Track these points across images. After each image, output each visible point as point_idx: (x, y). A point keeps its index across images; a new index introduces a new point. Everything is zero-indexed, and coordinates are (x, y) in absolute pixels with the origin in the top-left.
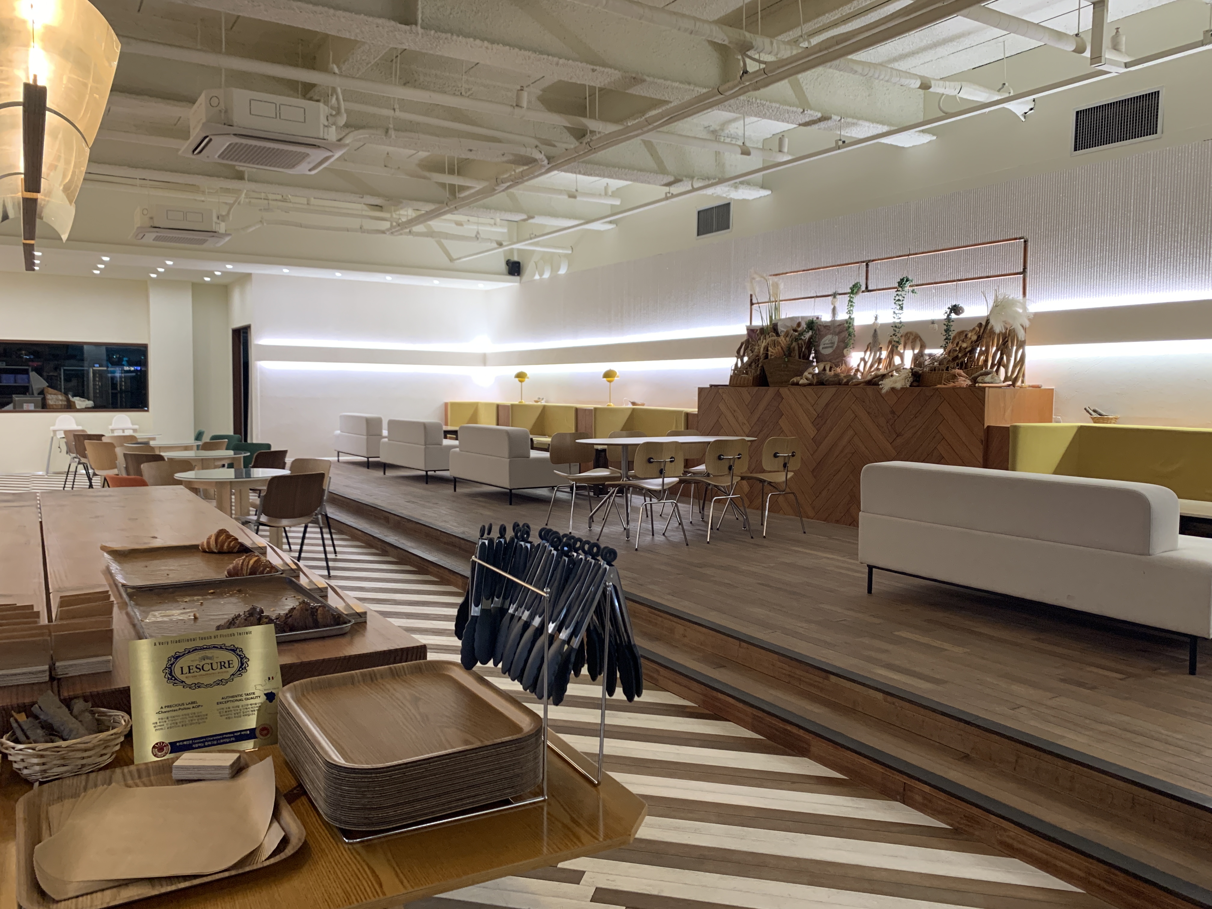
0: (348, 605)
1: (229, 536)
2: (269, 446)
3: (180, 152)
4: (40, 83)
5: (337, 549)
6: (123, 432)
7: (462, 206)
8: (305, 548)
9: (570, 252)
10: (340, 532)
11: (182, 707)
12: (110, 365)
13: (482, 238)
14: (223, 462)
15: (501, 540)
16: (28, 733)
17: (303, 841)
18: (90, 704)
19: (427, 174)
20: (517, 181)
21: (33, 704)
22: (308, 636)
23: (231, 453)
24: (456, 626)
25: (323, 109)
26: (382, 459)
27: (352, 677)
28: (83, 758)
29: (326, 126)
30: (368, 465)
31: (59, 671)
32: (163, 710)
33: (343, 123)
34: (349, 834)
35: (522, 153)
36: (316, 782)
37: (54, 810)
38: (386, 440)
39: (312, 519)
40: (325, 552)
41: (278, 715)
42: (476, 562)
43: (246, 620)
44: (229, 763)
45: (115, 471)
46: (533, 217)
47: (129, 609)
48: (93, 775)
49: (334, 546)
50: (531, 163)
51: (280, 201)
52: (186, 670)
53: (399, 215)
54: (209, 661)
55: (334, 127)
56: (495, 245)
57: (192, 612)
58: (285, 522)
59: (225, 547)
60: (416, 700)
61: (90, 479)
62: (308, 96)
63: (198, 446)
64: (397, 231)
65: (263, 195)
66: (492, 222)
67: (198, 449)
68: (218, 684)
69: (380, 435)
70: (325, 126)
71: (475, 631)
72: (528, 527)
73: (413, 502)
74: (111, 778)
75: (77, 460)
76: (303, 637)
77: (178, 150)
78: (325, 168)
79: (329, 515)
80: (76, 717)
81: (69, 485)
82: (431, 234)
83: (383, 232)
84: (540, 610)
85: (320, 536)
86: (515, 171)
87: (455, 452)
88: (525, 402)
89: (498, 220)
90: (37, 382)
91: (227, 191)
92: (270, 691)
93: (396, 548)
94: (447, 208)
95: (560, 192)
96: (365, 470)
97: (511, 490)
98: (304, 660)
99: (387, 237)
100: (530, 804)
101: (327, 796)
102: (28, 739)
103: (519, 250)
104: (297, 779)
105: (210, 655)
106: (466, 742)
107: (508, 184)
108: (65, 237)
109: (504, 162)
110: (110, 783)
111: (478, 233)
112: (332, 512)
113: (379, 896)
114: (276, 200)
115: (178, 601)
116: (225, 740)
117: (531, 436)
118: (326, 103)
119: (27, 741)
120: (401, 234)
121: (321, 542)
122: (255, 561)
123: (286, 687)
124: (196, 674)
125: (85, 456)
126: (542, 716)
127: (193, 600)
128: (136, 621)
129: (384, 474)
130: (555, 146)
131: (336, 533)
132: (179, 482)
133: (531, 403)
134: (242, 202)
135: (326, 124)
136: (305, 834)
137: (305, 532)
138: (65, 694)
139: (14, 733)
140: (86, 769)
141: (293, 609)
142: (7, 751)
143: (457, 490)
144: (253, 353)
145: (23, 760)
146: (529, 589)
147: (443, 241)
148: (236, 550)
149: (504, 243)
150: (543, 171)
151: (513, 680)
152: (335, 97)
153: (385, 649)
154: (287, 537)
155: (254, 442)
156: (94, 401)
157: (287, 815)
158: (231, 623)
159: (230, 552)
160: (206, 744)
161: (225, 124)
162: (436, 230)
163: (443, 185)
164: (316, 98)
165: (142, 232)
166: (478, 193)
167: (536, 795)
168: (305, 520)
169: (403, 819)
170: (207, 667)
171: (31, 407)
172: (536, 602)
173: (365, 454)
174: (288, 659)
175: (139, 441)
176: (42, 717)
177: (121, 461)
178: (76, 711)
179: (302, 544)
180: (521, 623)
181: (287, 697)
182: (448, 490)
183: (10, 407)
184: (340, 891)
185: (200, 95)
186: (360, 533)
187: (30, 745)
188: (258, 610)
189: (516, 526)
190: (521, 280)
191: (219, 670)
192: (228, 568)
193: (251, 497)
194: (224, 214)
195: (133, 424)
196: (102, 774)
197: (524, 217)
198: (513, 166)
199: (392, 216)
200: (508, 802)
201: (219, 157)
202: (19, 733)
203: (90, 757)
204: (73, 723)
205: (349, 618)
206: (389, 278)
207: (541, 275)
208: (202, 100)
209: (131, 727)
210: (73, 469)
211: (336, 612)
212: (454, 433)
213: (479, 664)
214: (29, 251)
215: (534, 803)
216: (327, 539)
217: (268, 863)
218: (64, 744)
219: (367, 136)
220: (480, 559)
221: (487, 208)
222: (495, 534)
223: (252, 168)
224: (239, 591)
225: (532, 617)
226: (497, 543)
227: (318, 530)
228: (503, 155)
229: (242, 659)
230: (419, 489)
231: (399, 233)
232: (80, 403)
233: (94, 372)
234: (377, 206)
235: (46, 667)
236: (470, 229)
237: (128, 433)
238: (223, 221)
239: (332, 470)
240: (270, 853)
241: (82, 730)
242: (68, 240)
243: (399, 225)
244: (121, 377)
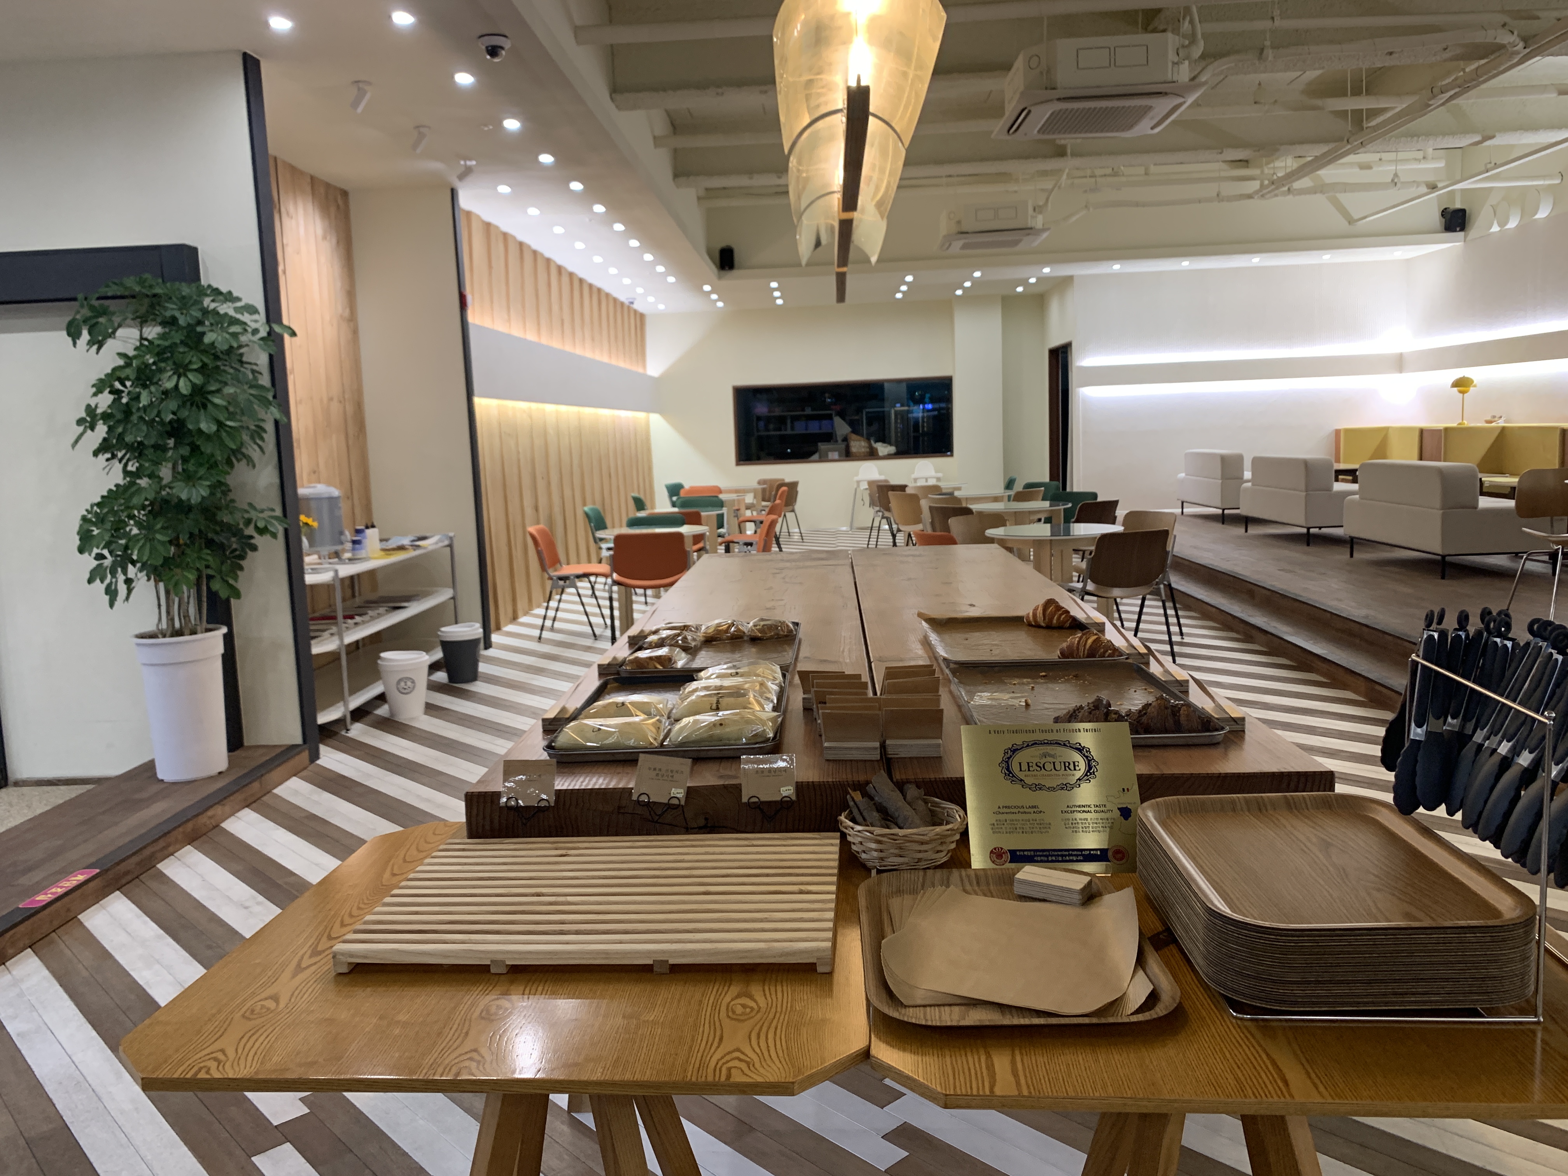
0: (1219, 706)
1: (1059, 608)
2: (1095, 496)
3: (993, 136)
4: (863, 84)
5: (1184, 630)
6: (927, 481)
7: (1372, 140)
8: (1142, 626)
9: (1557, 181)
10: (1187, 608)
11: (1022, 810)
12: (912, 404)
13: (1402, 183)
14: (1039, 516)
15: (1461, 633)
16: (865, 814)
17: (1178, 1001)
18: (922, 791)
19: (1319, 102)
20: (1465, 86)
21: (868, 783)
22: (1169, 742)
23: (1047, 504)
24: (1383, 751)
25: (1172, 40)
26: (1244, 511)
27: (1233, 802)
28: (920, 851)
29: (1177, 63)
30: (1223, 519)
31: (890, 751)
32: (1001, 810)
33: (1200, 53)
34: (1239, 1007)
35: (1478, 40)
36: (1191, 931)
37: (895, 903)
38: (1250, 484)
39: (1151, 589)
40: (1169, 633)
41: (1138, 837)
42: (1418, 663)
43: (1090, 713)
44: (1079, 886)
45: (920, 527)
46: (1492, 137)
47: (953, 687)
48: (930, 872)
49: (1180, 625)
50: (1493, 52)
51: (1109, 175)
52: (1024, 767)
53: (1274, 168)
54: (1052, 760)
55: (1187, 62)
56: (1424, 189)
57: (1022, 697)
58: (1116, 592)
59: (1055, 621)
60: (1326, 846)
61: (894, 536)
62: (1151, 27)
63: (1009, 497)
64: (1269, 192)
65: (1089, 172)
66: (1420, 155)
67: (1009, 500)
68: (1062, 788)
69: (1240, 479)
70: (1174, 63)
71: (1416, 761)
72: (1508, 615)
73: (1290, 571)
74: (948, 879)
75: (880, 514)
76: (1161, 742)
77: (992, 132)
78: (1173, 122)
79: (1174, 585)
80: (909, 804)
81: (873, 542)
82: (1321, 188)
83: (1250, 197)
84: (1533, 742)
85: (1162, 611)
86: (1464, 70)
87: (1353, 501)
88: (1467, 423)
89: (1430, 150)
90: (841, 427)
91: (1044, 173)
92: (1125, 806)
93: (1266, 632)
94: (1349, 146)
95: (1543, 88)
96: (1219, 526)
97: (1443, 557)
98: (1166, 772)
99: (1256, 203)
100: (1515, 1023)
101: (1207, 950)
102: (864, 822)
103: (1462, 190)
104: (1164, 923)
105: (1052, 753)
106: (1408, 916)
107: (1452, 92)
108: (874, 259)
109: (1445, 61)
110: (948, 886)
111: (1396, 175)
112: (1178, 582)
113: (1285, 1097)
114: (1105, 175)
115: (1006, 683)
116: (1071, 858)
117: (1480, 475)
118: (1176, 31)
119: (864, 823)
120: (1276, 195)
121: (1163, 619)
122: (1094, 641)
123: (1145, 804)
124: (1035, 773)
125: (888, 509)
126: (1537, 902)
127: (1023, 684)
128: (962, 702)
129: (1246, 531)
130: (1538, 18)
131: (1181, 609)
132: (991, 540)
133: (1479, 425)
134: (1063, 185)
135: (1176, 59)
136: (1179, 994)
137: (1142, 606)
138: (897, 776)
139: (851, 812)
140: (923, 864)
141: (1147, 706)
142: (845, 830)
143: (1355, 555)
144: (1074, 377)
145: (861, 843)
146: (1511, 708)
147: (1339, 195)
148: (1067, 625)
149: (1440, 185)
150: (1515, 60)
151: (1483, 839)
152: (1188, 19)
153: (1274, 769)
154: (1119, 612)
155: (1075, 490)
156: (896, 447)
157: (1154, 962)
158: (1071, 716)
159: (1060, 627)
160: (1050, 858)
161: (1046, 88)
162: (1327, 181)
163: (1343, 114)
164: (1161, 27)
165: (948, 240)
166: (1399, 115)
167: (1523, 1012)
168: (1143, 590)
169: (1314, 1003)
170: (1049, 766)
171: (836, 455)
172: (1524, 730)
173: (1219, 505)
174: (1144, 769)
175: (944, 491)
176: (876, 798)
177: (926, 515)
178: (908, 797)
179: (1139, 621)
180: (1495, 759)
181: (1149, 814)
182: (1341, 555)
183: (816, 457)
184: (1230, 1078)
185: (1016, 58)
186: (1214, 609)
187: (867, 828)
188: (1104, 702)
189: (1485, 614)
190: (1465, 237)
191: (1062, 772)
192: (1061, 647)
193: (1074, 560)
194: (1041, 203)
195: (936, 472)
196: (939, 873)
197: (1478, 138)
198: (1462, 63)
199: (1262, 172)
200: (1475, 1013)
201: (1039, 132)
202: (855, 812)
203: (926, 851)
204: (907, 811)
205: (1222, 724)
206: (1256, 260)
207: (1502, 224)
208: (1019, 64)
209: (967, 824)
210: (876, 524)
211: (1203, 714)
212: (1352, 475)
213: (1421, 810)
214: (841, 279)
215: (1521, 1023)
216: (1172, 616)
217: (1134, 1019)
218: (901, 832)
219: (1233, 65)
220: (1424, 659)
221: (1414, 135)
222: (1450, 623)
223: (1076, 138)
224: (1076, 676)
225: (1515, 752)
226: (1452, 638)
227: (1160, 604)
228: (1445, 49)
229: (1089, 761)
230: (1297, 553)
231: (1273, 194)
232: (883, 449)
233: (896, 413)
234: (1240, 161)
235: (877, 744)
236: (1383, 171)
237: (932, 482)
238: (1040, 213)
239: (1178, 527)
240: (1137, 1007)
241: (918, 822)
242: (878, 261)
243: (1273, 183)
244: (923, 418)
